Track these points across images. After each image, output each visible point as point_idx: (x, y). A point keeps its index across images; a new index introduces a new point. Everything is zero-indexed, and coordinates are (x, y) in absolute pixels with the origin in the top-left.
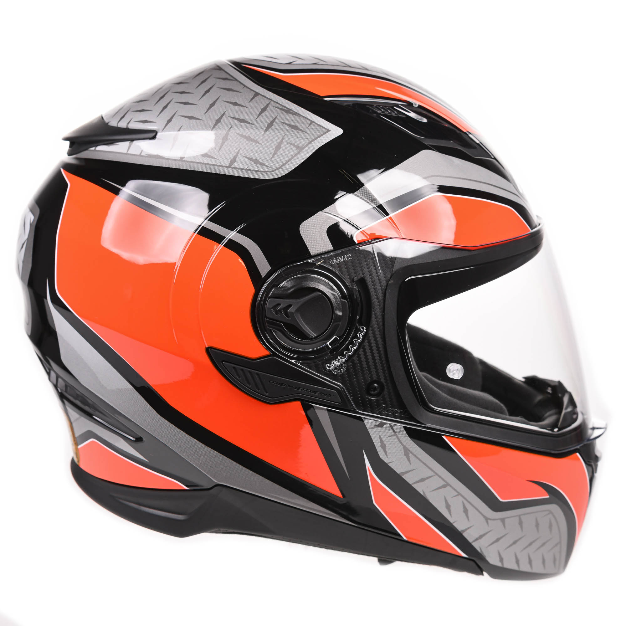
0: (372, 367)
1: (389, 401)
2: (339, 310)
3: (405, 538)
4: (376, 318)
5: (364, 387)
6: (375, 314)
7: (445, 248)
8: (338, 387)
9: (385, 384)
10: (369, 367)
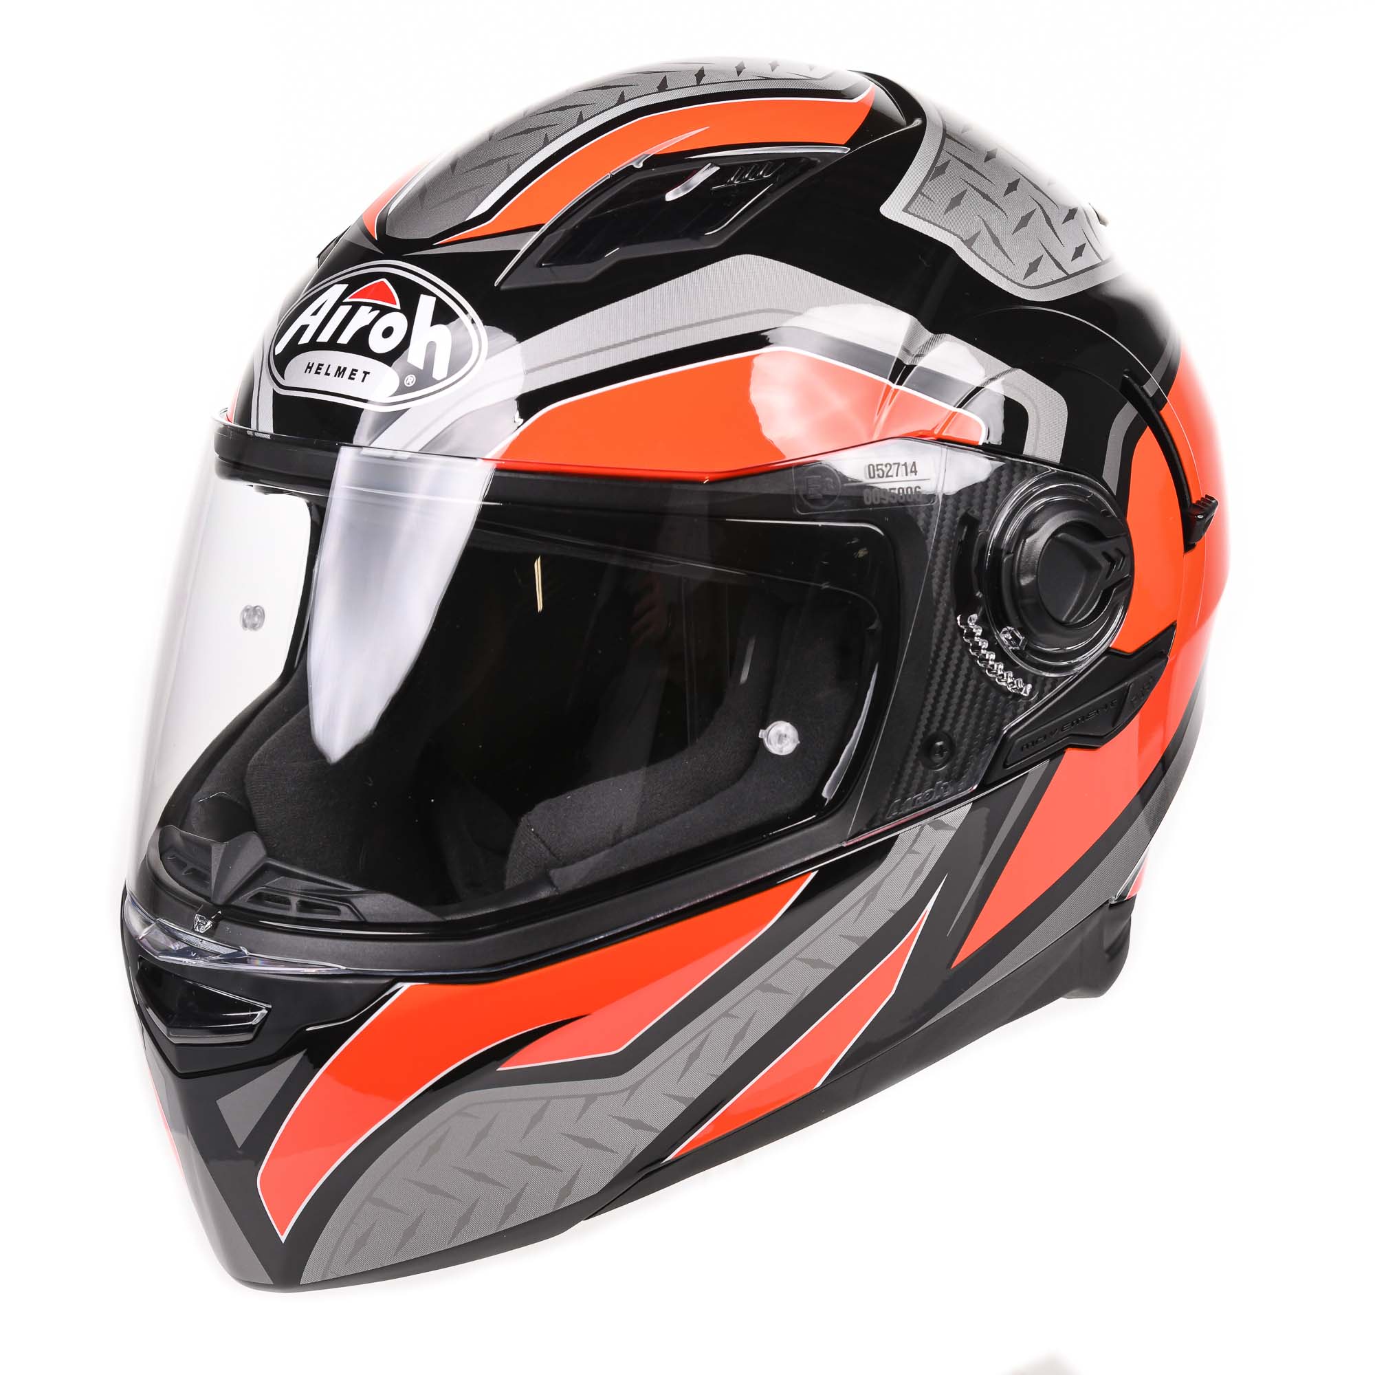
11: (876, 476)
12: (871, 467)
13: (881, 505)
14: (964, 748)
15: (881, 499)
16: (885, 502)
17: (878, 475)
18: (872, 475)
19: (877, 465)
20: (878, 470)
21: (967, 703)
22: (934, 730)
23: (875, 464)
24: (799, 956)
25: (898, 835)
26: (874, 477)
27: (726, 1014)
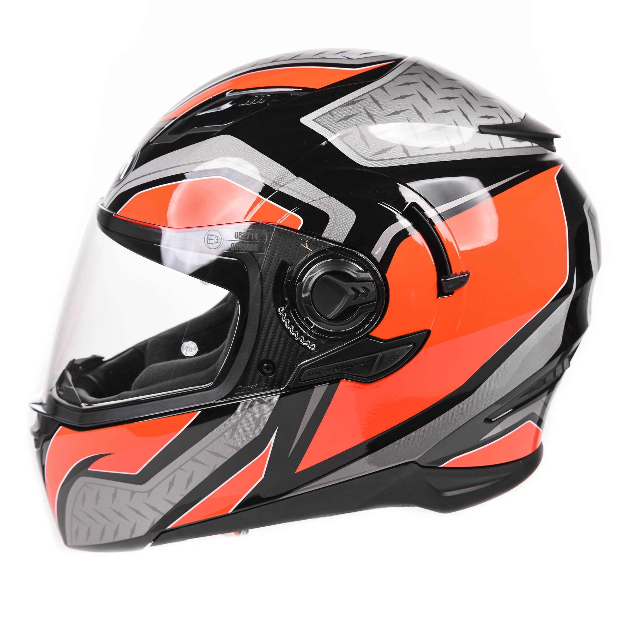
11: (238, 238)
12: (236, 233)
13: (238, 251)
14: (281, 369)
15: (239, 248)
16: (240, 250)
17: (239, 237)
18: (236, 237)
19: (239, 233)
20: (239, 235)
21: (280, 348)
22: (263, 357)
23: (238, 232)
24: (207, 449)
25: (240, 402)
26: (237, 238)
27: (179, 468)
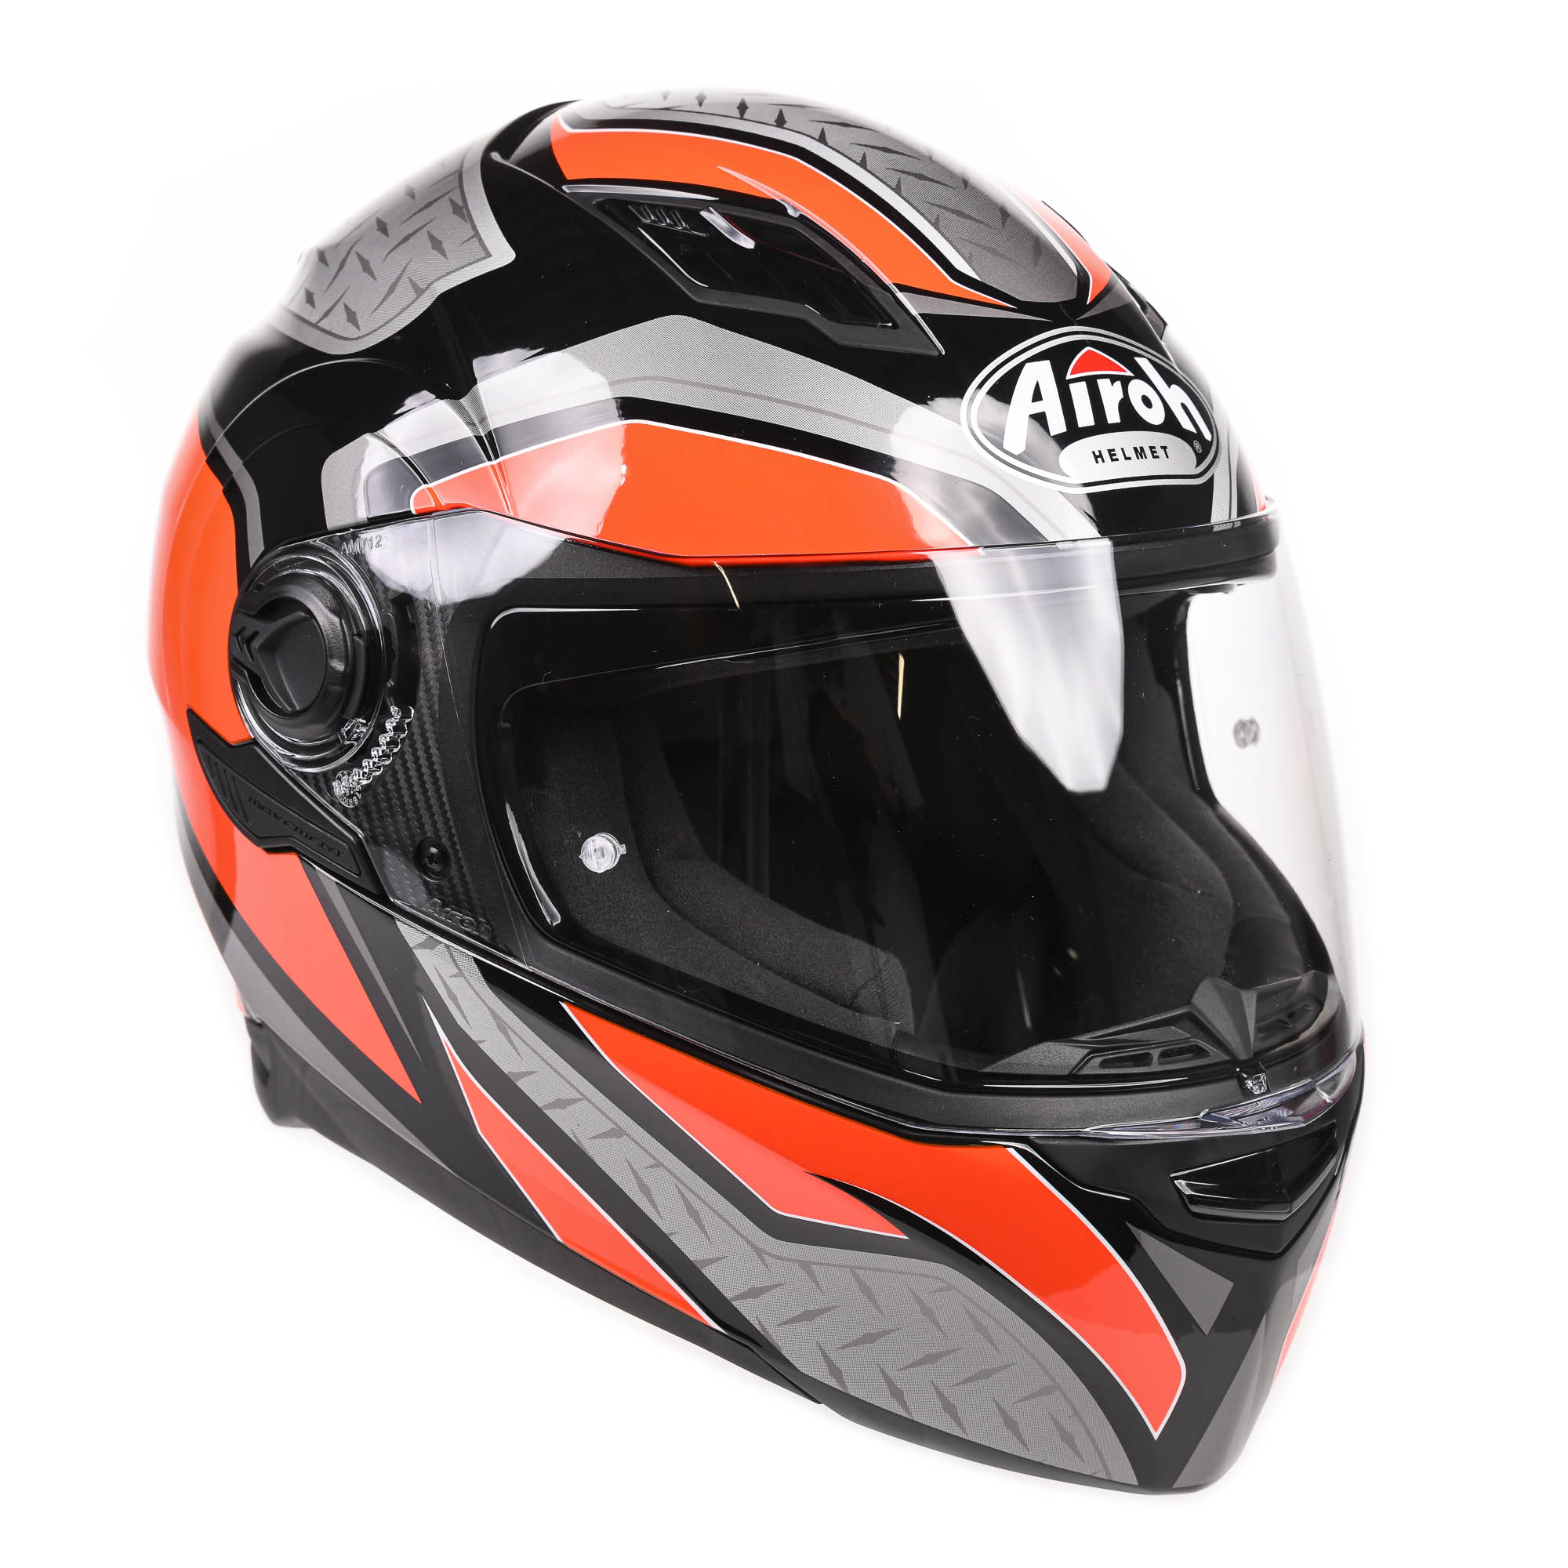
0: (421, 804)
1: (463, 894)
2: (339, 659)
3: (559, 1239)
4: (428, 691)
5: (411, 849)
6: (427, 682)
7: (576, 545)
8: (351, 838)
9: (450, 850)
10: (415, 802)
